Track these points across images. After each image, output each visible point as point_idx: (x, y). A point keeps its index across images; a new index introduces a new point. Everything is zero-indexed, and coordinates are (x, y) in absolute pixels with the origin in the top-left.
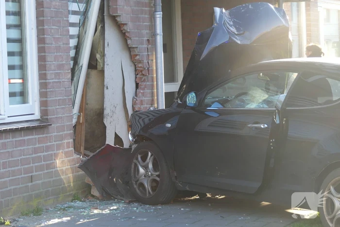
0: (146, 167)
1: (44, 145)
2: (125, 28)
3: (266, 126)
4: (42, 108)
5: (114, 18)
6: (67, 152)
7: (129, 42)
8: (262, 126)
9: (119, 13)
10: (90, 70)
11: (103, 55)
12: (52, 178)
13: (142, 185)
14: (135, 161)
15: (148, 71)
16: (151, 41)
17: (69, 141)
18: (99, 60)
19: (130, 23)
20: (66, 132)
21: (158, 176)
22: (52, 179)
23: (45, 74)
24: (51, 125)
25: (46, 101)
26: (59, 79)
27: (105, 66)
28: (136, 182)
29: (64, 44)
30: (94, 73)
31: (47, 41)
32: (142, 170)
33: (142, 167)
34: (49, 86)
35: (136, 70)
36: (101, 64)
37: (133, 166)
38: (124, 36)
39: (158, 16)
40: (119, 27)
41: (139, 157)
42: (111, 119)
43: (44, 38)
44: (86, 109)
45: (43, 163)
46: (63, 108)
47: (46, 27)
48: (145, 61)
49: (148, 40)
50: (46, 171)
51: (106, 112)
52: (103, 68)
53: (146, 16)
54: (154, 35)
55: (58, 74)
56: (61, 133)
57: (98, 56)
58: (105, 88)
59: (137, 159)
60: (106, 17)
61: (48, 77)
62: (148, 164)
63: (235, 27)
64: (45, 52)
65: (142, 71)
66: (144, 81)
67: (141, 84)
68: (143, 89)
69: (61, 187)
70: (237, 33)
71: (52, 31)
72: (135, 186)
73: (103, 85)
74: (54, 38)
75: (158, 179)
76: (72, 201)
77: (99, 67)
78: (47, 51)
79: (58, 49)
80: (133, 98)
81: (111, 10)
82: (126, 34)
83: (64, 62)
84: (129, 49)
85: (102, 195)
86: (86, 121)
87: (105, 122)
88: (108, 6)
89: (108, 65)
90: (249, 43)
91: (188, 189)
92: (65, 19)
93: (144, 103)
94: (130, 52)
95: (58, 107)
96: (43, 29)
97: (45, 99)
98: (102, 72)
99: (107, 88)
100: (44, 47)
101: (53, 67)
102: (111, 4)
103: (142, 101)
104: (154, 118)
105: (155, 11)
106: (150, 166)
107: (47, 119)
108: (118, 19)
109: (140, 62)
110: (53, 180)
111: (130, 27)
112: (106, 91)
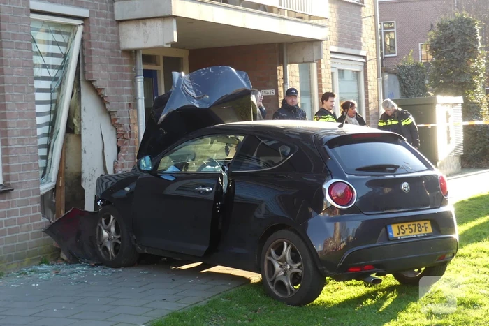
0: (108, 230)
1: (6, 210)
2: (103, 92)
3: (211, 189)
4: (5, 174)
5: (90, 83)
6: (33, 216)
7: (107, 106)
8: (207, 190)
9: (94, 78)
10: (68, 135)
11: (80, 120)
12: (16, 242)
13: (105, 248)
14: (99, 224)
15: (130, 134)
16: (132, 105)
17: (35, 205)
18: (75, 124)
19: (107, 87)
20: (31, 197)
21: (119, 239)
22: (15, 244)
23: (6, 140)
24: (12, 190)
25: (8, 166)
26: (23, 144)
27: (82, 131)
28: (101, 245)
29: (28, 110)
30: (72, 137)
31: (8, 107)
32: (105, 234)
33: (106, 230)
34: (11, 152)
35: (117, 134)
36: (78, 129)
37: (98, 229)
38: (102, 100)
39: (139, 80)
40: (97, 91)
41: (103, 220)
42: (90, 183)
43: (5, 104)
44: (65, 173)
45: (4, 228)
46: (27, 173)
47: (7, 93)
48: (126, 125)
49: (130, 104)
50: (8, 236)
51: (84, 176)
52: (80, 132)
53: (127, 80)
54: (135, 99)
55: (22, 139)
56: (26, 198)
57: (75, 121)
58: (83, 152)
59: (101, 222)
60: (81, 82)
61: (10, 143)
62: (110, 227)
63: (195, 91)
64: (6, 119)
65: (123, 135)
66: (126, 144)
67: (124, 148)
68: (125, 152)
69: (26, 251)
70: (196, 97)
71: (15, 97)
72: (100, 249)
73: (81, 149)
74: (17, 104)
75: (120, 242)
76: (39, 265)
77: (76, 132)
78: (7, 117)
79: (21, 115)
80: (115, 161)
81: (86, 75)
82: (105, 99)
83: (29, 128)
84: (109, 113)
85: (69, 258)
86: (66, 184)
87: (83, 185)
88: (84, 72)
89: (85, 129)
90: (208, 107)
91: (146, 252)
92: (29, 85)
93: (125, 166)
94: (110, 116)
95: (22, 172)
96: (4, 96)
97: (7, 165)
98: (79, 136)
99: (85, 152)
100: (5, 113)
101: (15, 133)
102: (86, 69)
103: (123, 164)
104: (115, 182)
105: (137, 76)
106: (113, 229)
107: (9, 184)
108: (94, 84)
109: (121, 126)
110: (17, 245)
111: (107, 92)
112: (83, 155)
